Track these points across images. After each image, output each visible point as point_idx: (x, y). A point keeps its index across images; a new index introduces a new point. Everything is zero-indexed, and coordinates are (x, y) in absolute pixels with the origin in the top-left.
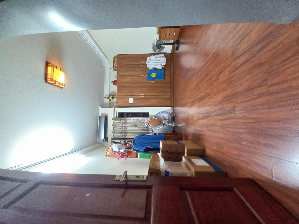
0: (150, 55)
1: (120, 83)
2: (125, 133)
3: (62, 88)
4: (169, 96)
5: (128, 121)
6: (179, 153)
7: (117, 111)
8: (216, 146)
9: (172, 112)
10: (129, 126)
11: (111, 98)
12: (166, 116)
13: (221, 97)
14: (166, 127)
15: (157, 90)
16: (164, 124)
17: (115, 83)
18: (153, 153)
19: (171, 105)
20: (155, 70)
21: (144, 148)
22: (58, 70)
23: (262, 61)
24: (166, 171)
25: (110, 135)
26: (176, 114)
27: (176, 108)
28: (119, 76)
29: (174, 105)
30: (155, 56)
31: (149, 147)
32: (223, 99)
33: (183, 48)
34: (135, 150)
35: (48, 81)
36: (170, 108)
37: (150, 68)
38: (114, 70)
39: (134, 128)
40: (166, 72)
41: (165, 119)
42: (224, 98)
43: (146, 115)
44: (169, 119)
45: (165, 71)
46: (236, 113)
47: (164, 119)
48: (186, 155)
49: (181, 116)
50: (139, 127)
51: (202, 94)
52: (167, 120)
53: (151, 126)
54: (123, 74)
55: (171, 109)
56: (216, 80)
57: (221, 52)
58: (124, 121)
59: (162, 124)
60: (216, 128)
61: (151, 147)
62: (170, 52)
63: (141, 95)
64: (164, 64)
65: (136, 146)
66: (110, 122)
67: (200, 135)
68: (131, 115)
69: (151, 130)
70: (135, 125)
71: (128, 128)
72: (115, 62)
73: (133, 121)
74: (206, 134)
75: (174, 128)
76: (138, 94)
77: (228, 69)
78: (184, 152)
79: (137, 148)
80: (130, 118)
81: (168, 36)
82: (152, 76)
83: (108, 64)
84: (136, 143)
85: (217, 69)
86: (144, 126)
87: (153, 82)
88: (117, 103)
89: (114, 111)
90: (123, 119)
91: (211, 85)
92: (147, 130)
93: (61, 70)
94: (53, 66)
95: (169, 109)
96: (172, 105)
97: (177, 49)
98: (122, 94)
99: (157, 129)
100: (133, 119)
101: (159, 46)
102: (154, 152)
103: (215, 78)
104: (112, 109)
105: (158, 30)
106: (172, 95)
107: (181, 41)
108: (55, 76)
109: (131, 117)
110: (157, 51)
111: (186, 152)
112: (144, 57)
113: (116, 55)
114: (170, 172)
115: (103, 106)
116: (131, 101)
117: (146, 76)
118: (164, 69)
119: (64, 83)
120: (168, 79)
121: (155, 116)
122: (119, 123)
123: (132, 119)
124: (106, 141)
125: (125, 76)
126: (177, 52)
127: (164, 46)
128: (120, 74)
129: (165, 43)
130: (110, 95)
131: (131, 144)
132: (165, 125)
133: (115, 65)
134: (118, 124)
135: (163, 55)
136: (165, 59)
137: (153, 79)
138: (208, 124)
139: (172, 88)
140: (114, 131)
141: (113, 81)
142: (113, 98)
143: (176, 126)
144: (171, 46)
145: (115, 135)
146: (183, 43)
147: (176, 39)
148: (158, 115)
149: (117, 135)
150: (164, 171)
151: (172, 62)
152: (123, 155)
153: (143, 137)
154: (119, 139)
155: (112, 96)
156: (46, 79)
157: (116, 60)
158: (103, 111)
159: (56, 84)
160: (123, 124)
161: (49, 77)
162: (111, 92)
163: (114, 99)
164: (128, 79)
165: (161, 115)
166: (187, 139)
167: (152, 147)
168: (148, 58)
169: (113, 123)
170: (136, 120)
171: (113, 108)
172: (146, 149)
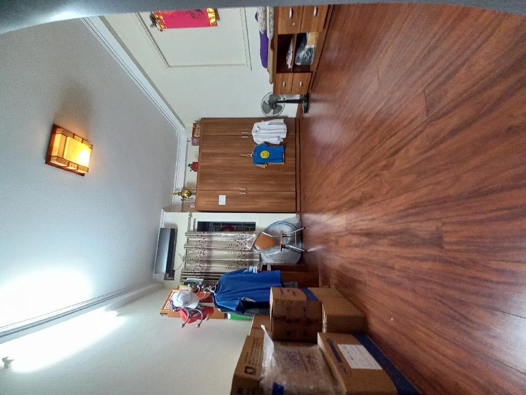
0: (259, 120)
1: (202, 167)
2: (209, 262)
3: (83, 175)
4: (292, 193)
5: (215, 239)
6: (309, 322)
7: (195, 219)
8: (394, 318)
9: (299, 223)
10: (216, 249)
11: (185, 195)
12: (287, 230)
13: (401, 205)
14: (286, 250)
15: (272, 182)
16: (283, 247)
17: (194, 166)
18: (257, 315)
19: (296, 210)
20: (268, 146)
21: (237, 303)
22: (77, 141)
23: (515, 122)
24: (275, 385)
25: (179, 264)
26: (305, 228)
27: (306, 216)
28: (202, 155)
29: (302, 210)
30: (268, 122)
31: (248, 300)
32: (405, 210)
33: (315, 109)
34: (219, 307)
35: (51, 162)
36: (294, 215)
37: (259, 143)
38: (194, 144)
39: (225, 253)
40: (287, 150)
41: (285, 236)
42: (411, 208)
43: (250, 227)
44: (293, 236)
45: (285, 148)
46: (447, 247)
47: (283, 237)
48: (324, 330)
49: (314, 230)
50: (235, 250)
51: (357, 194)
52: (289, 239)
53: (258, 250)
54: (209, 151)
55: (297, 217)
56: (386, 167)
57: (395, 108)
58: (207, 239)
59: (279, 245)
60: (394, 276)
61: (251, 300)
62: (294, 116)
63: (240, 190)
64: (284, 136)
65: (221, 296)
66: (181, 240)
67: (355, 281)
68: (221, 226)
69: (259, 256)
70: (228, 246)
71: (215, 253)
72: (197, 130)
73: (224, 239)
74: (368, 283)
75: (302, 253)
76: (235, 188)
77: (417, 142)
78: (322, 320)
79: (223, 302)
80: (218, 234)
81: (289, 86)
82: (263, 157)
83: (184, 135)
84: (222, 290)
85: (388, 144)
86: (245, 248)
87: (264, 166)
88: (195, 203)
89: (190, 219)
90: (206, 234)
91: (376, 176)
92: (251, 256)
93: (83, 140)
94: (66, 133)
95: (292, 217)
96: (298, 210)
97: (306, 110)
98: (207, 188)
99: (271, 254)
100: (225, 234)
101: (273, 104)
102: (257, 311)
103: (384, 163)
104: (187, 214)
105: (271, 77)
106: (298, 192)
107: (313, 96)
108: (68, 153)
109: (222, 230)
110: (271, 114)
111: (324, 321)
112: (248, 123)
113: (198, 118)
114: (285, 388)
115: (170, 208)
116: (222, 200)
117: (251, 155)
118: (284, 144)
119: (87, 166)
120: (291, 161)
121: (266, 231)
122: (197, 242)
123: (223, 234)
124: (170, 278)
125: (213, 155)
126: (306, 115)
127: (282, 104)
128: (203, 151)
129: (285, 100)
130: (184, 188)
131: (211, 291)
132: (285, 248)
133: (195, 136)
134: (195, 244)
135: (282, 121)
136: (284, 127)
137: (263, 161)
138: (371, 260)
139: (298, 179)
140: (186, 259)
141: (191, 163)
142: (190, 194)
143: (306, 251)
144: (296, 106)
145: (189, 265)
146: (315, 101)
147: (304, 93)
148: (272, 228)
149: (192, 266)
150: (271, 387)
151: (298, 134)
152: (193, 316)
153: (239, 275)
154: (196, 274)
155: (188, 190)
156: (48, 158)
157: (198, 126)
158: (169, 218)
159: (70, 168)
160: (206, 244)
161: (55, 153)
162: (187, 183)
163: (191, 197)
164: (219, 161)
165: (278, 229)
166: (326, 282)
167: (254, 301)
168: (256, 125)
169: (186, 241)
170: (230, 236)
171: (189, 213)
172: (241, 304)
